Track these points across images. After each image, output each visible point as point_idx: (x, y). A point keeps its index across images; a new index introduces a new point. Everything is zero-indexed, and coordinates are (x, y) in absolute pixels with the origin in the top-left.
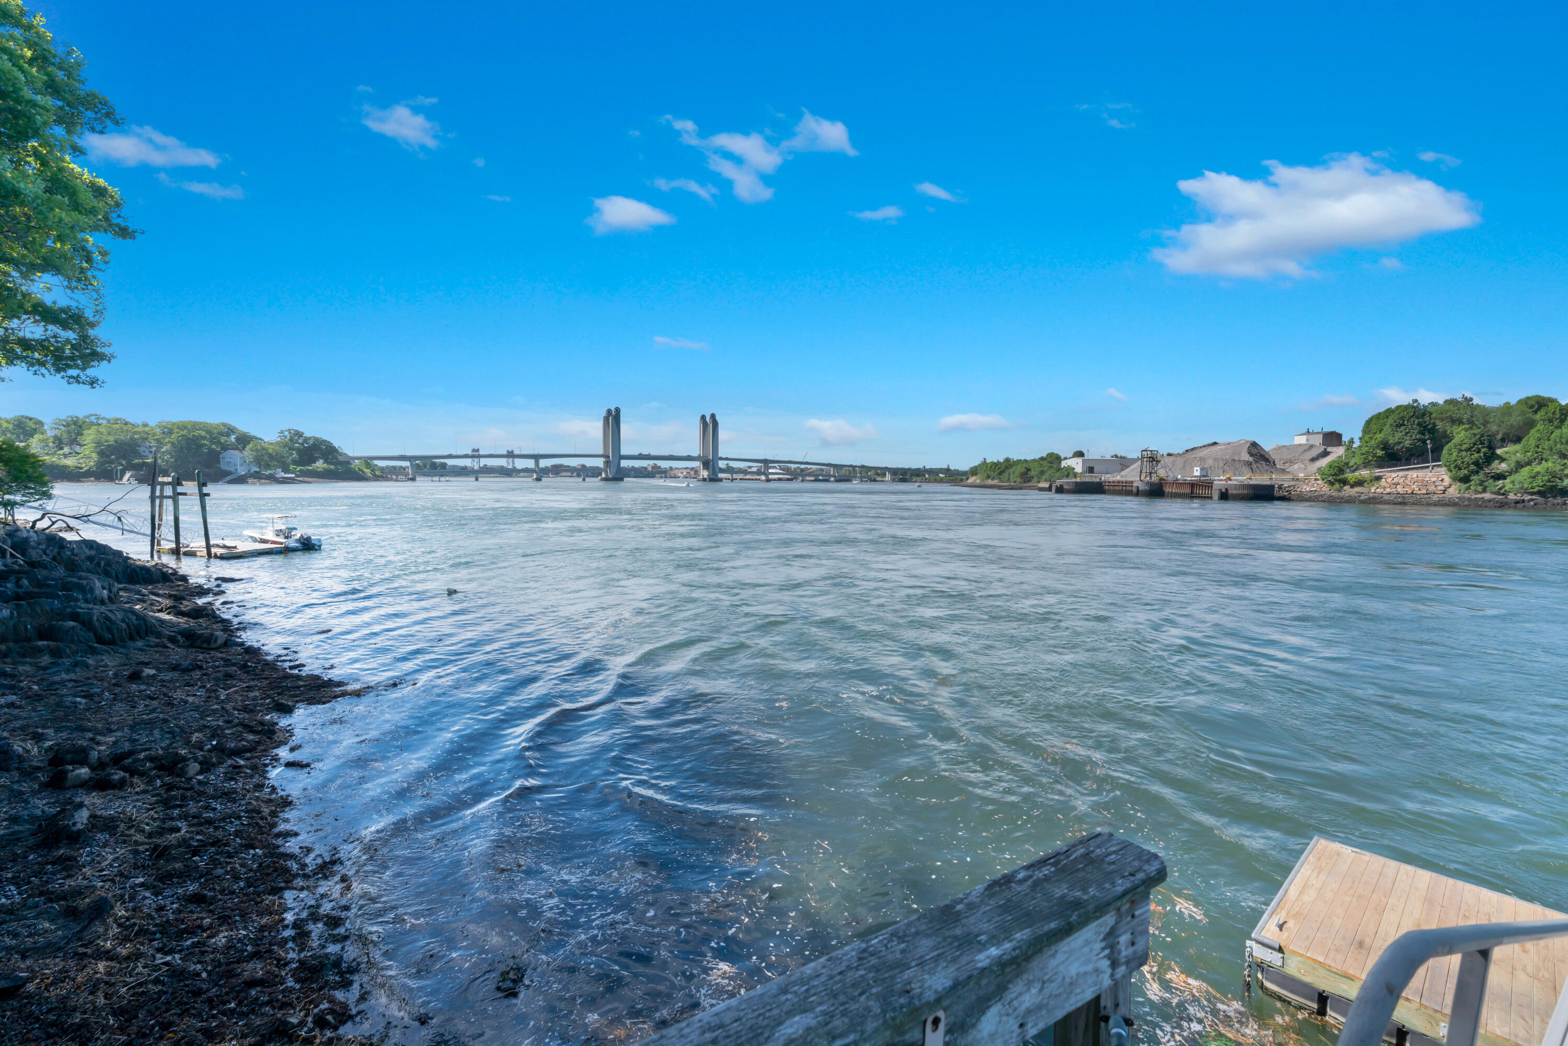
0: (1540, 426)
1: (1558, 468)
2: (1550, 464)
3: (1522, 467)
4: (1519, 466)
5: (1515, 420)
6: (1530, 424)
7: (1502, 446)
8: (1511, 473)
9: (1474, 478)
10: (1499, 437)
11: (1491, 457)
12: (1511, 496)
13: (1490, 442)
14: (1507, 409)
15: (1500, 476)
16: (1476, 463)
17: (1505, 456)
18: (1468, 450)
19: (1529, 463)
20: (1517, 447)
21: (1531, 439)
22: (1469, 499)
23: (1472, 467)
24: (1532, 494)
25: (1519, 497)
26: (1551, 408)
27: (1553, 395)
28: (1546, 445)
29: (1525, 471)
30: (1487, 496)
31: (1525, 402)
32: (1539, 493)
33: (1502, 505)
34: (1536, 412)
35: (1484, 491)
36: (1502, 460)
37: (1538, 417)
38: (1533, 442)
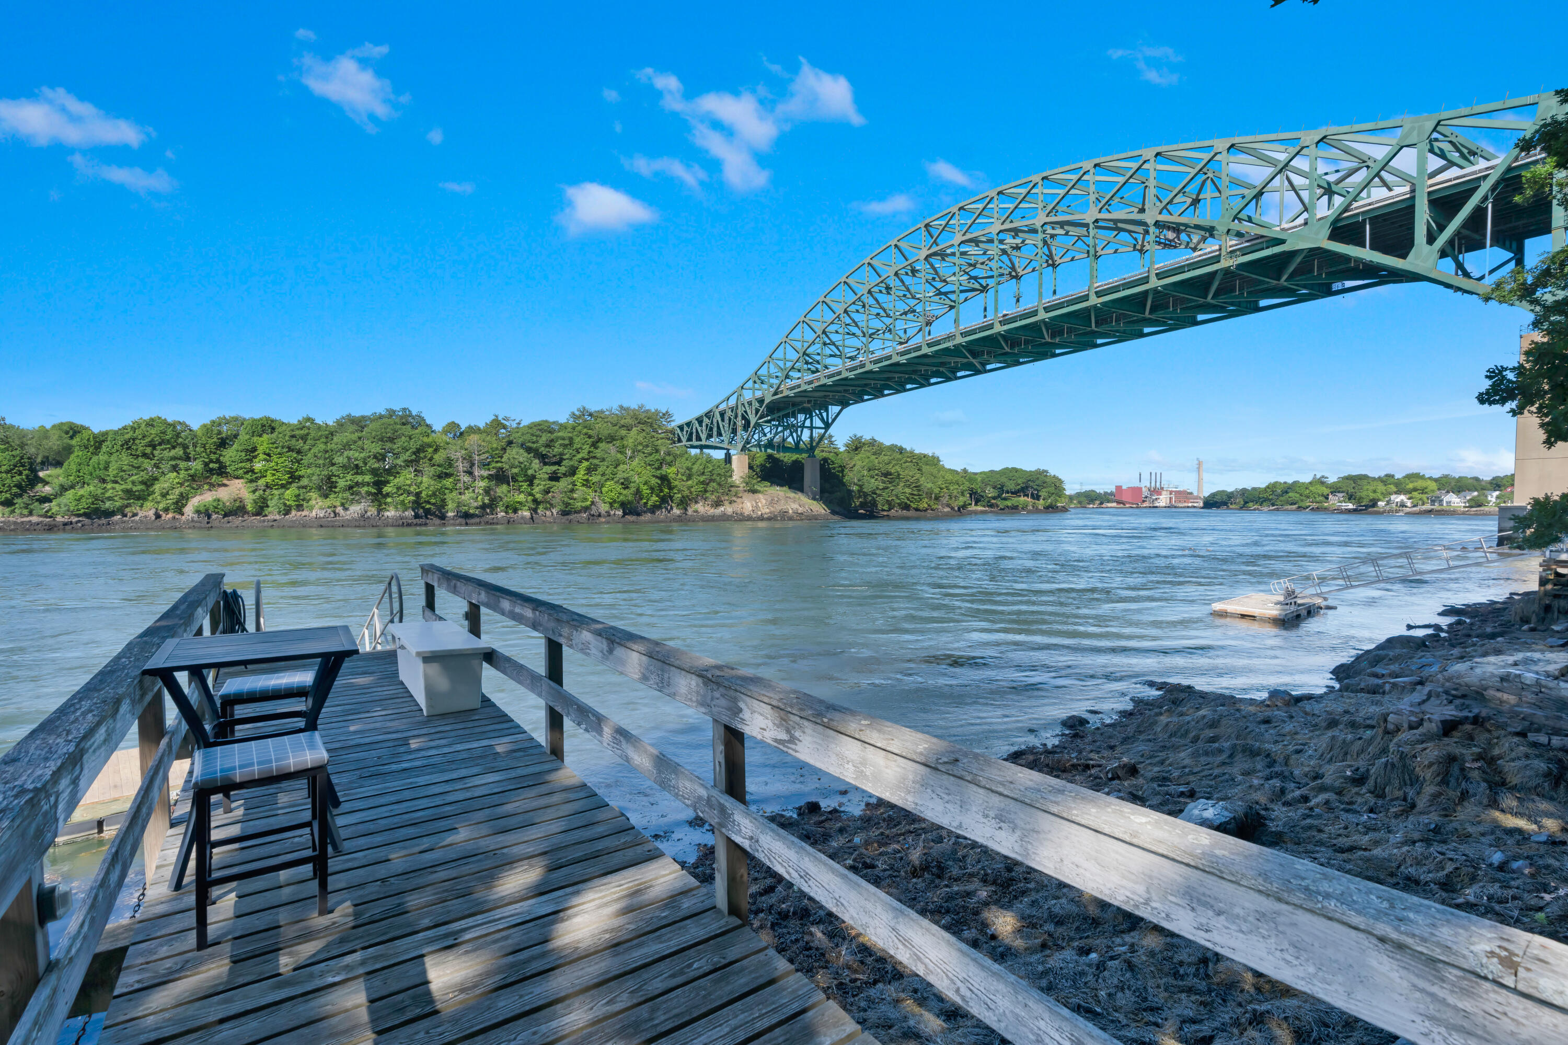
0: (77, 453)
1: (99, 491)
2: (92, 488)
3: (66, 490)
4: (64, 489)
5: (54, 443)
6: (69, 450)
7: (42, 469)
8: (56, 496)
9: (18, 501)
10: (39, 460)
11: (34, 480)
12: (59, 519)
13: (31, 464)
14: (44, 433)
15: (46, 499)
16: (18, 486)
17: (47, 479)
18: (7, 472)
19: (72, 487)
20: (58, 471)
21: (72, 463)
22: (15, 523)
23: (15, 490)
24: (79, 515)
25: (66, 519)
26: (85, 435)
27: (86, 424)
28: (86, 469)
29: (70, 494)
30: (34, 519)
31: (58, 427)
32: (85, 515)
33: (51, 528)
34: (72, 438)
35: (31, 514)
36: (46, 483)
37: (74, 442)
38: (74, 467)
